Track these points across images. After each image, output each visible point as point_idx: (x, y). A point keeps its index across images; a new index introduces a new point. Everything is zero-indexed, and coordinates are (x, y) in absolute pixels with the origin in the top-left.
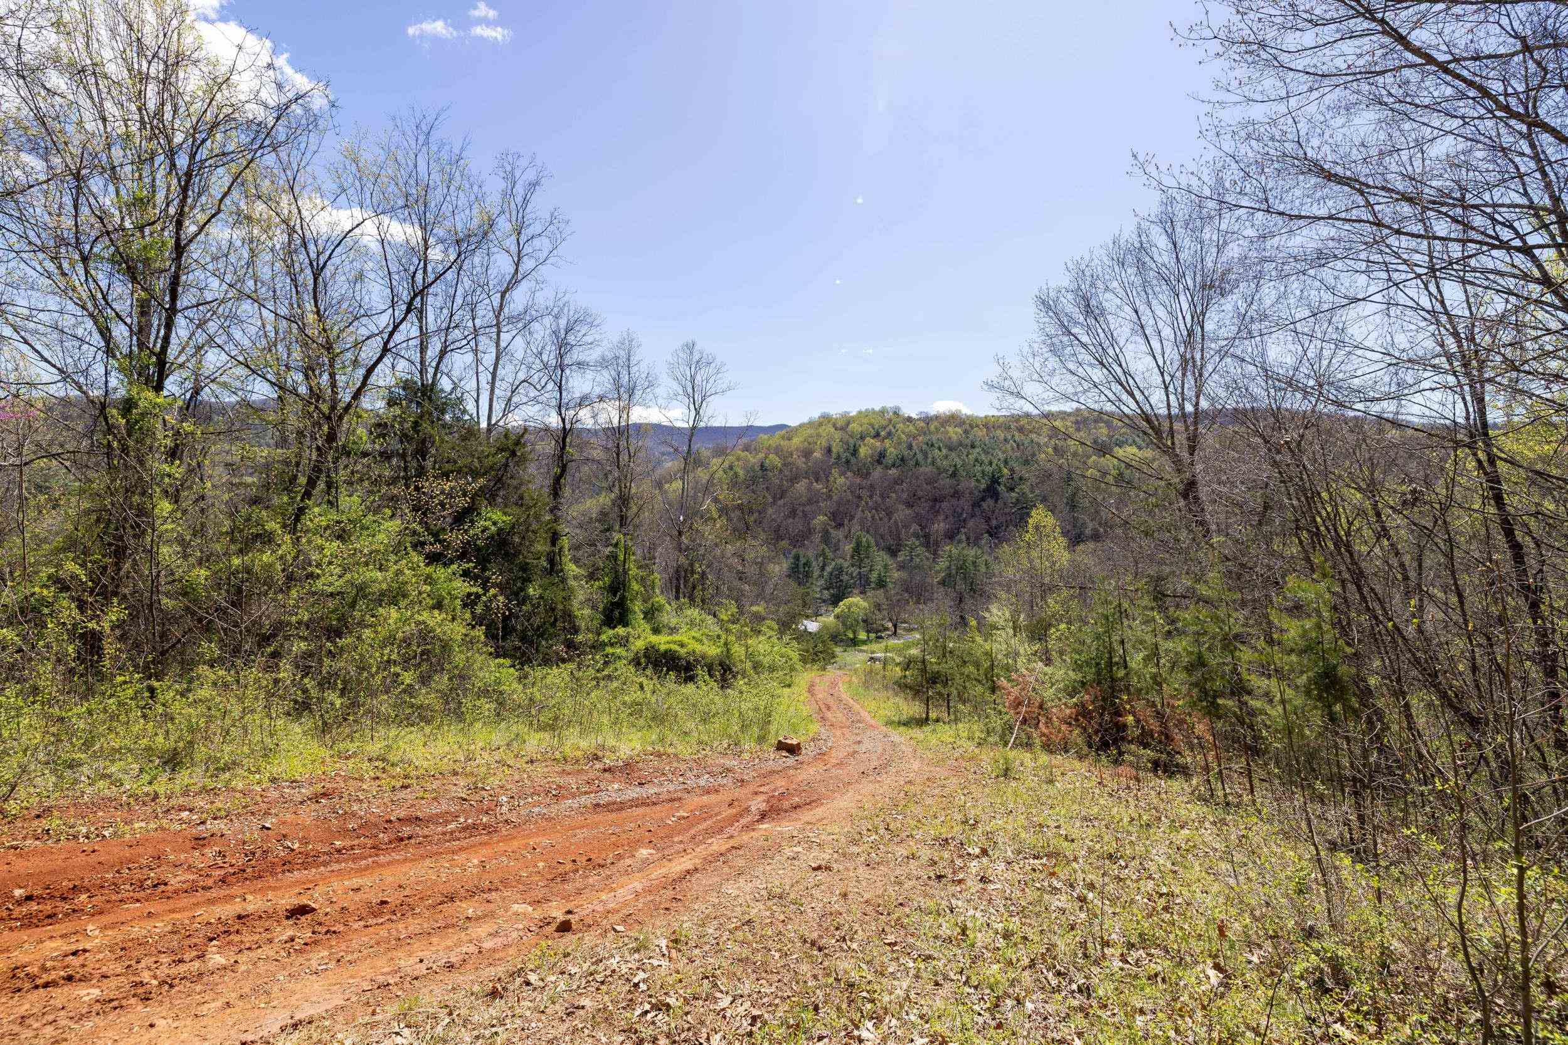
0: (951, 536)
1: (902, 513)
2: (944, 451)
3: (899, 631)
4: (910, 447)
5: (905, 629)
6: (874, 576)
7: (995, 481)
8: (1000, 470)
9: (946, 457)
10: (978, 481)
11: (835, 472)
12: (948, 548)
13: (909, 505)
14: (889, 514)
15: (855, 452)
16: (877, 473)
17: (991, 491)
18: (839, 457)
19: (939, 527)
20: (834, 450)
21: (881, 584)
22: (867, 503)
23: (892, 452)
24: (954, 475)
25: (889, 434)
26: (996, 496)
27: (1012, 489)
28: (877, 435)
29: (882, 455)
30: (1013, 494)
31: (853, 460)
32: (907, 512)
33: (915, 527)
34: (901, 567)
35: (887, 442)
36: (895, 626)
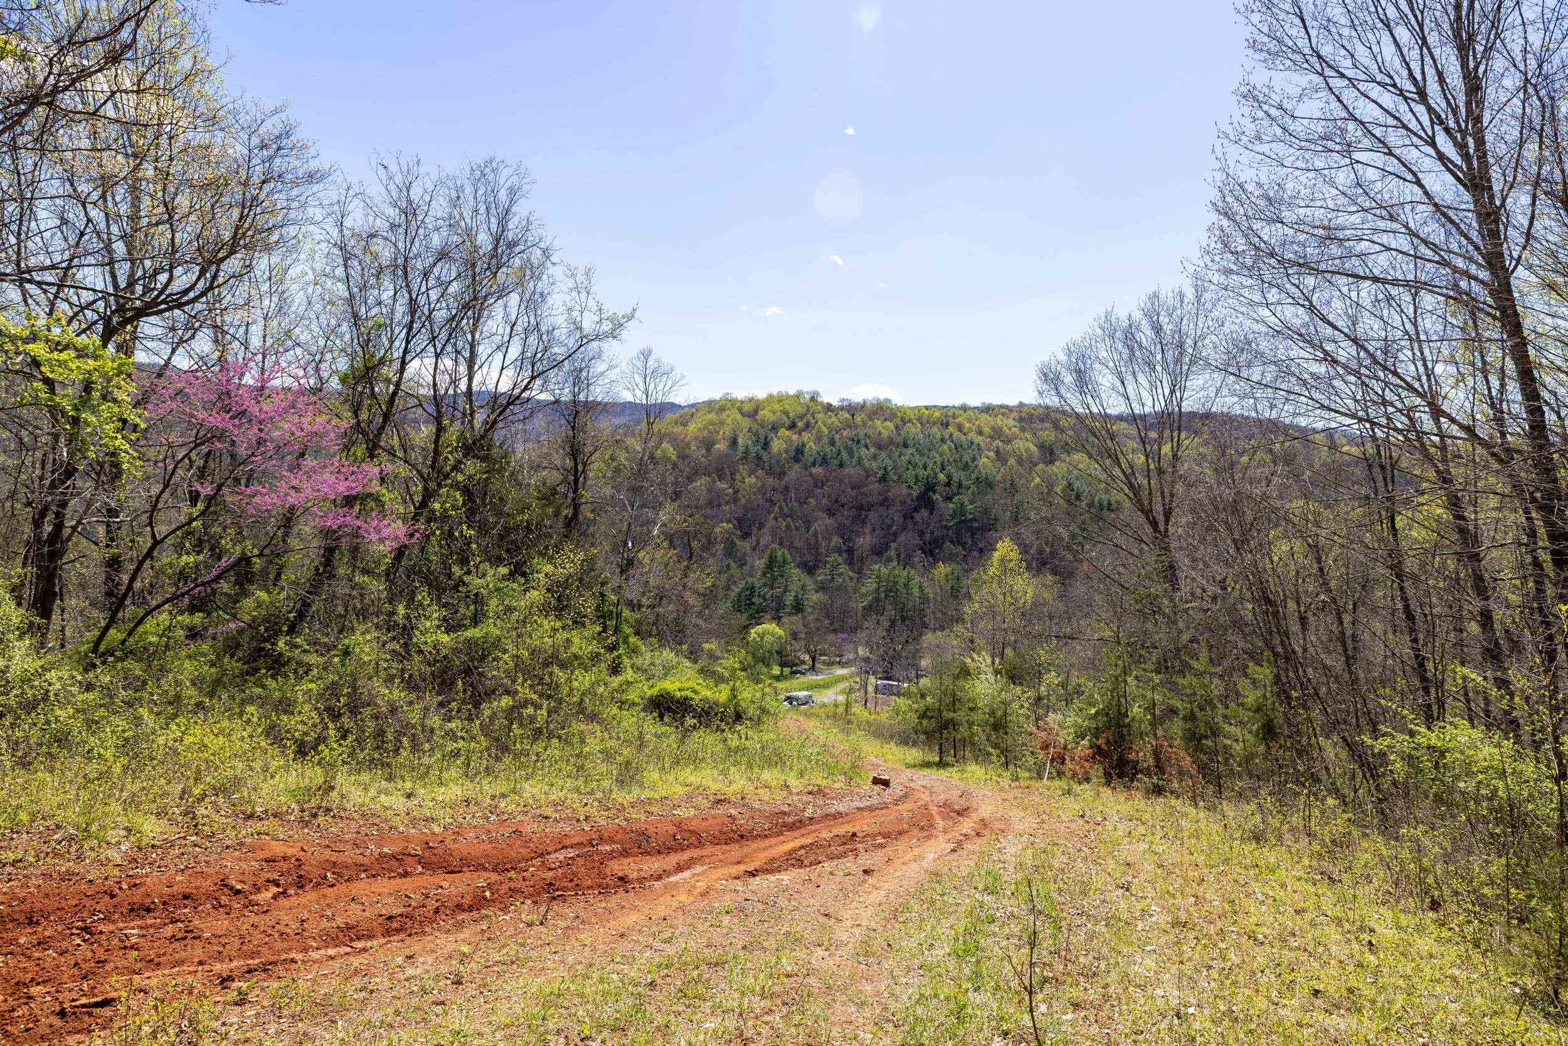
0: (879, 551)
1: (822, 523)
2: (872, 450)
3: (817, 665)
4: (832, 442)
5: (824, 663)
6: (789, 599)
7: (930, 487)
8: (936, 477)
9: (875, 457)
10: (910, 487)
11: (743, 469)
12: (876, 567)
13: (831, 513)
14: (808, 524)
15: (766, 445)
16: (795, 471)
17: (925, 501)
18: (747, 451)
19: (865, 541)
20: (740, 441)
21: (798, 608)
22: (781, 509)
23: (811, 446)
24: (883, 479)
25: (807, 426)
26: (931, 506)
27: (949, 499)
28: (793, 426)
29: (799, 451)
30: (951, 506)
31: (765, 456)
32: (828, 521)
33: (836, 540)
34: (821, 588)
35: (806, 436)
36: (814, 660)
